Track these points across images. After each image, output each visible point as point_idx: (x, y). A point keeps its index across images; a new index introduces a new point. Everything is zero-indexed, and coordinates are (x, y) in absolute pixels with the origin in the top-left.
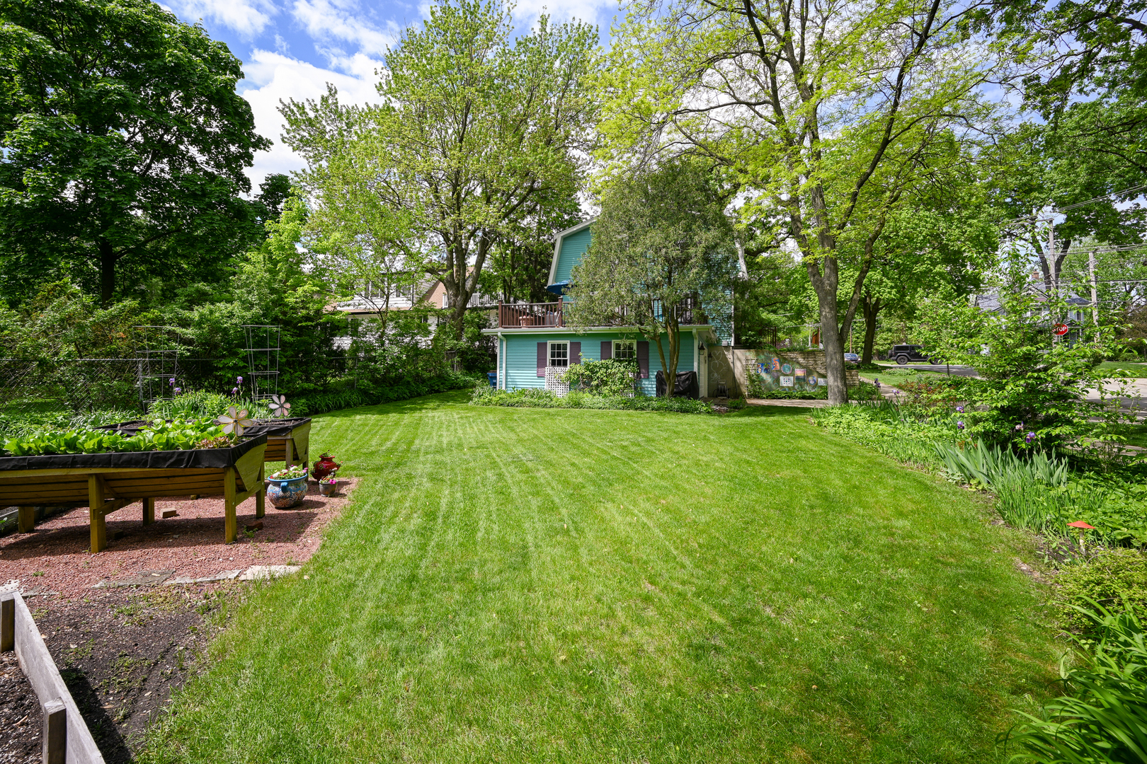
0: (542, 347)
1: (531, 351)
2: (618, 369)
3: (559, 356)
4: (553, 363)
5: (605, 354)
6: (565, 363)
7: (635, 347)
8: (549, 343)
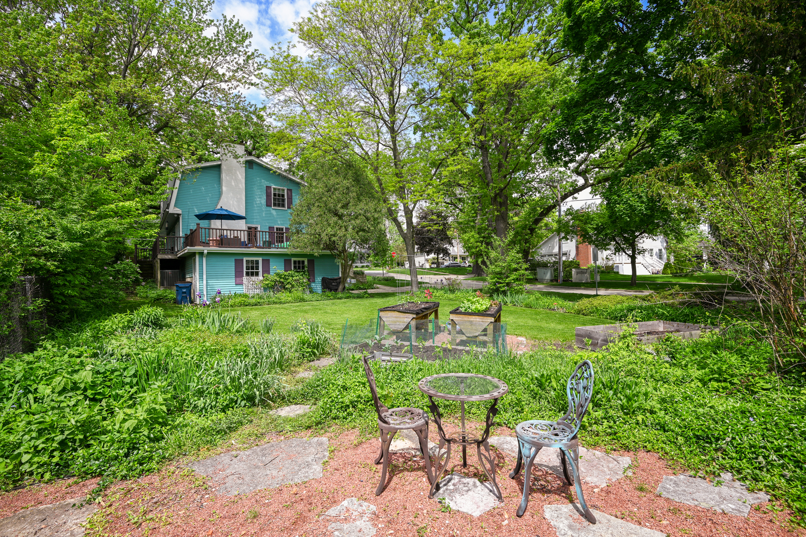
0: (239, 263)
1: (231, 265)
2: (297, 276)
3: (252, 268)
4: (247, 274)
5: (287, 268)
6: (257, 274)
7: (306, 263)
8: (245, 259)
